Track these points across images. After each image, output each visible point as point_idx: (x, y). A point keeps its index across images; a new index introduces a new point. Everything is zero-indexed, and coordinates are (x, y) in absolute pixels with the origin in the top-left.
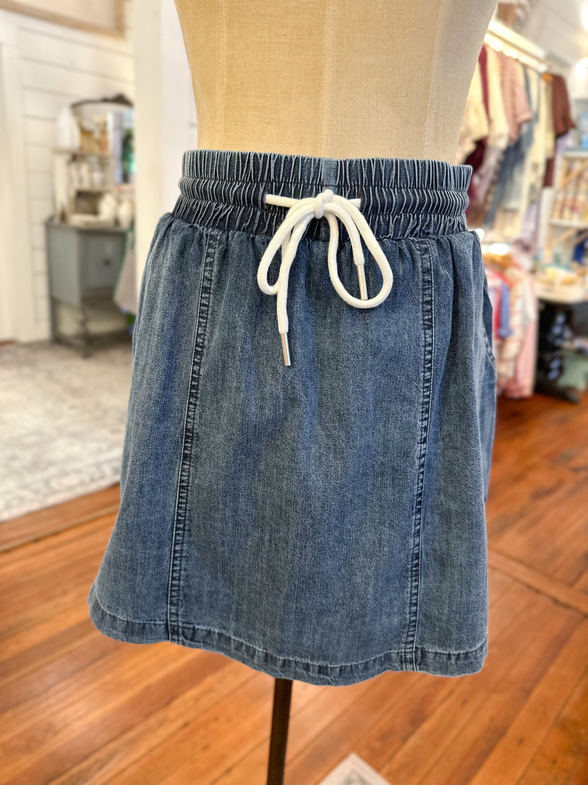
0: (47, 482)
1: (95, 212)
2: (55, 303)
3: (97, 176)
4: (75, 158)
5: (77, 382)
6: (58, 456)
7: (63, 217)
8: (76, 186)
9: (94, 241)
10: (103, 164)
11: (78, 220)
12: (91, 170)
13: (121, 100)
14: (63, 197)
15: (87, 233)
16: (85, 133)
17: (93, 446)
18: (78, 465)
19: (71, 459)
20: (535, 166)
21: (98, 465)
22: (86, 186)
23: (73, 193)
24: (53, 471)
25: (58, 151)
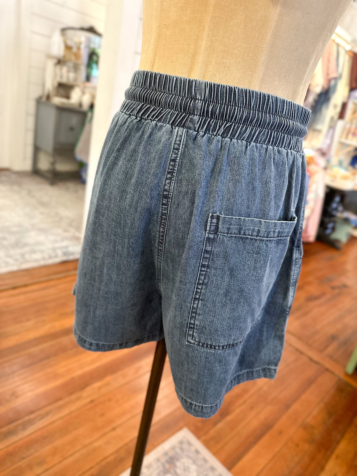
0: (23, 255)
1: (68, 97)
2: (37, 149)
3: (72, 75)
4: (60, 62)
5: (45, 199)
6: (31, 241)
7: (48, 97)
8: (58, 79)
9: (65, 115)
10: (76, 68)
11: (57, 100)
12: (69, 71)
13: (91, 30)
14: (50, 85)
15: (62, 110)
16: (68, 48)
17: (52, 238)
18: (42, 248)
19: (38, 243)
20: (335, 106)
21: (54, 249)
22: (64, 80)
23: (56, 84)
24: (27, 249)
25: (49, 56)
